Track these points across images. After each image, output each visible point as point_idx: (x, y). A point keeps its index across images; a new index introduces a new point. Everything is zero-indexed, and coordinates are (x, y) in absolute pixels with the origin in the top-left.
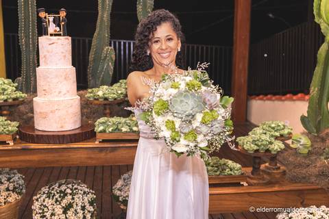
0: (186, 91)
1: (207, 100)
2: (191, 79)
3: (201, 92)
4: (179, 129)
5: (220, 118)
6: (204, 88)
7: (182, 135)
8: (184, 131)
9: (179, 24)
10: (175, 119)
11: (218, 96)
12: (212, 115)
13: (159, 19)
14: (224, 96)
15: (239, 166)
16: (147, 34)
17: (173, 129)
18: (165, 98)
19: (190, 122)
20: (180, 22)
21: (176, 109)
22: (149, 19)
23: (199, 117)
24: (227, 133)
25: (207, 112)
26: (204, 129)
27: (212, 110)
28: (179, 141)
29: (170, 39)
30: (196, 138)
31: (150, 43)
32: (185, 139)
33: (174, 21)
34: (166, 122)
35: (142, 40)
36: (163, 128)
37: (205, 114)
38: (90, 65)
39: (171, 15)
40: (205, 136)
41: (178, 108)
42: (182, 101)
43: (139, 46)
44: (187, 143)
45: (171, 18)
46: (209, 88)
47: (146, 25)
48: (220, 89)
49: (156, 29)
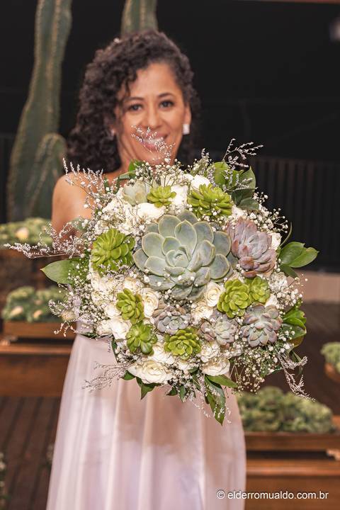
0: (186, 216)
1: (241, 247)
2: (205, 181)
3: (228, 225)
4: (153, 321)
5: (272, 301)
6: (238, 213)
7: (160, 337)
8: (167, 329)
9: (188, 67)
10: (145, 293)
11: (276, 240)
12: (251, 292)
13: (143, 51)
14: (291, 240)
15: (325, 410)
16: (112, 87)
17: (137, 318)
18: (125, 229)
19: (185, 304)
20: (191, 63)
21: (152, 264)
22: (119, 50)
23: (213, 294)
24: (287, 346)
25: (238, 284)
26: (224, 330)
27: (255, 277)
28: (150, 353)
29: (167, 104)
30: (196, 350)
31: (117, 111)
32: (167, 350)
33: (177, 59)
34: (121, 297)
35: (98, 102)
36: (111, 311)
37: (232, 288)
38: (14, 175)
39: (172, 44)
40: (223, 348)
41: (159, 260)
42: (169, 243)
43: (91, 116)
44: (171, 361)
45: (171, 51)
46: (253, 215)
47: (111, 65)
48: (282, 221)
49: (135, 78)
